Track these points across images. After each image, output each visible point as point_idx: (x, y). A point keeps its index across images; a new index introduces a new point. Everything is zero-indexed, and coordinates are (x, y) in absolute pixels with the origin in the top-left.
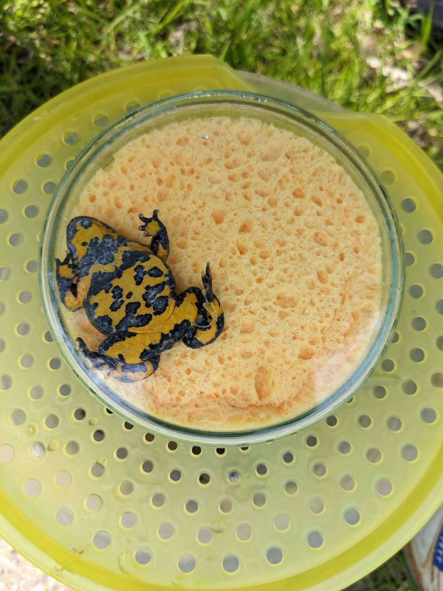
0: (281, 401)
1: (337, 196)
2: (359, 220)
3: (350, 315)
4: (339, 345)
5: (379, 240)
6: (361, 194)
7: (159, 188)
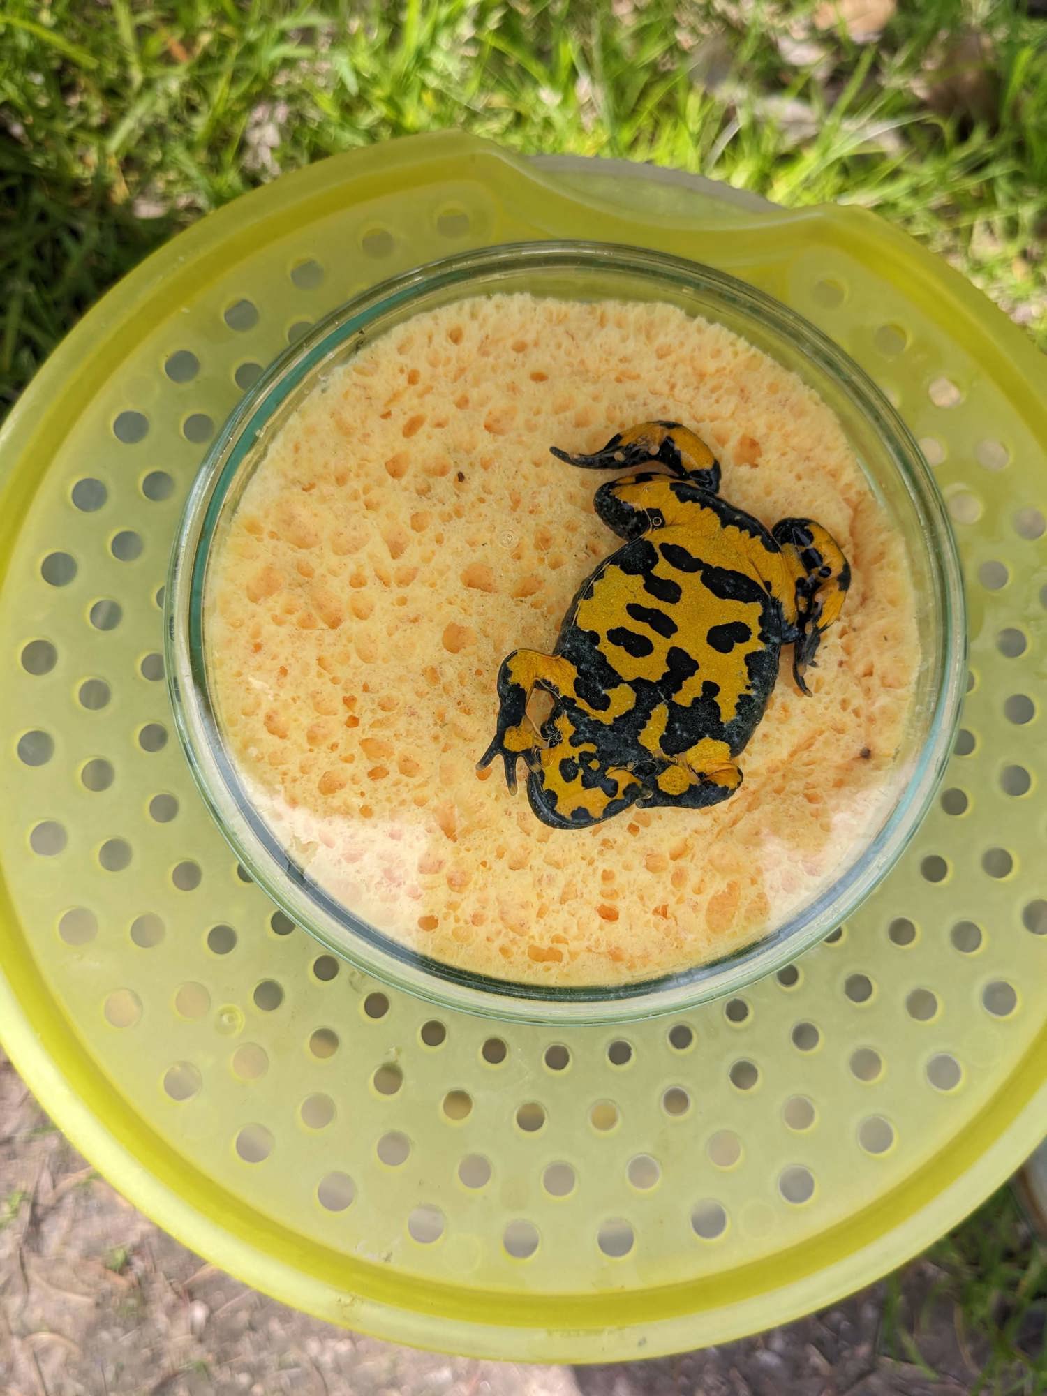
0: (844, 504)
1: (402, 380)
2: (456, 337)
3: (661, 362)
4: (725, 386)
5: (497, 298)
6: (399, 332)
7: (395, 774)
